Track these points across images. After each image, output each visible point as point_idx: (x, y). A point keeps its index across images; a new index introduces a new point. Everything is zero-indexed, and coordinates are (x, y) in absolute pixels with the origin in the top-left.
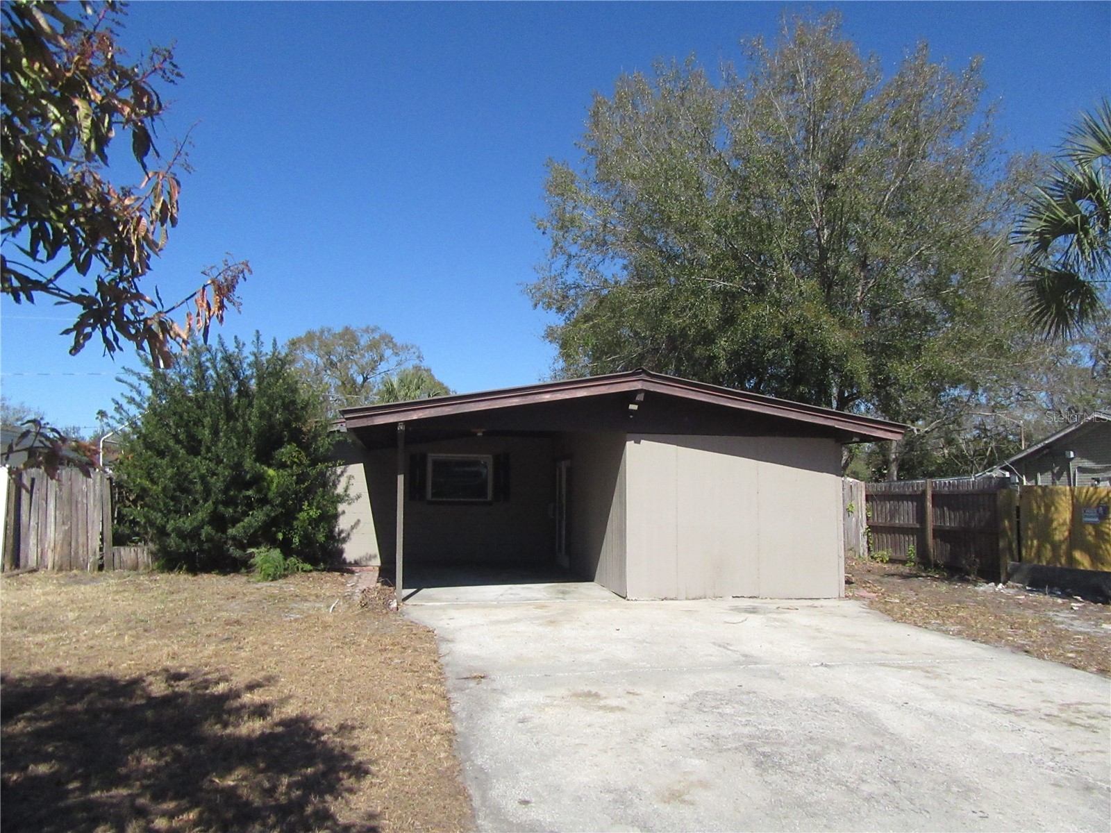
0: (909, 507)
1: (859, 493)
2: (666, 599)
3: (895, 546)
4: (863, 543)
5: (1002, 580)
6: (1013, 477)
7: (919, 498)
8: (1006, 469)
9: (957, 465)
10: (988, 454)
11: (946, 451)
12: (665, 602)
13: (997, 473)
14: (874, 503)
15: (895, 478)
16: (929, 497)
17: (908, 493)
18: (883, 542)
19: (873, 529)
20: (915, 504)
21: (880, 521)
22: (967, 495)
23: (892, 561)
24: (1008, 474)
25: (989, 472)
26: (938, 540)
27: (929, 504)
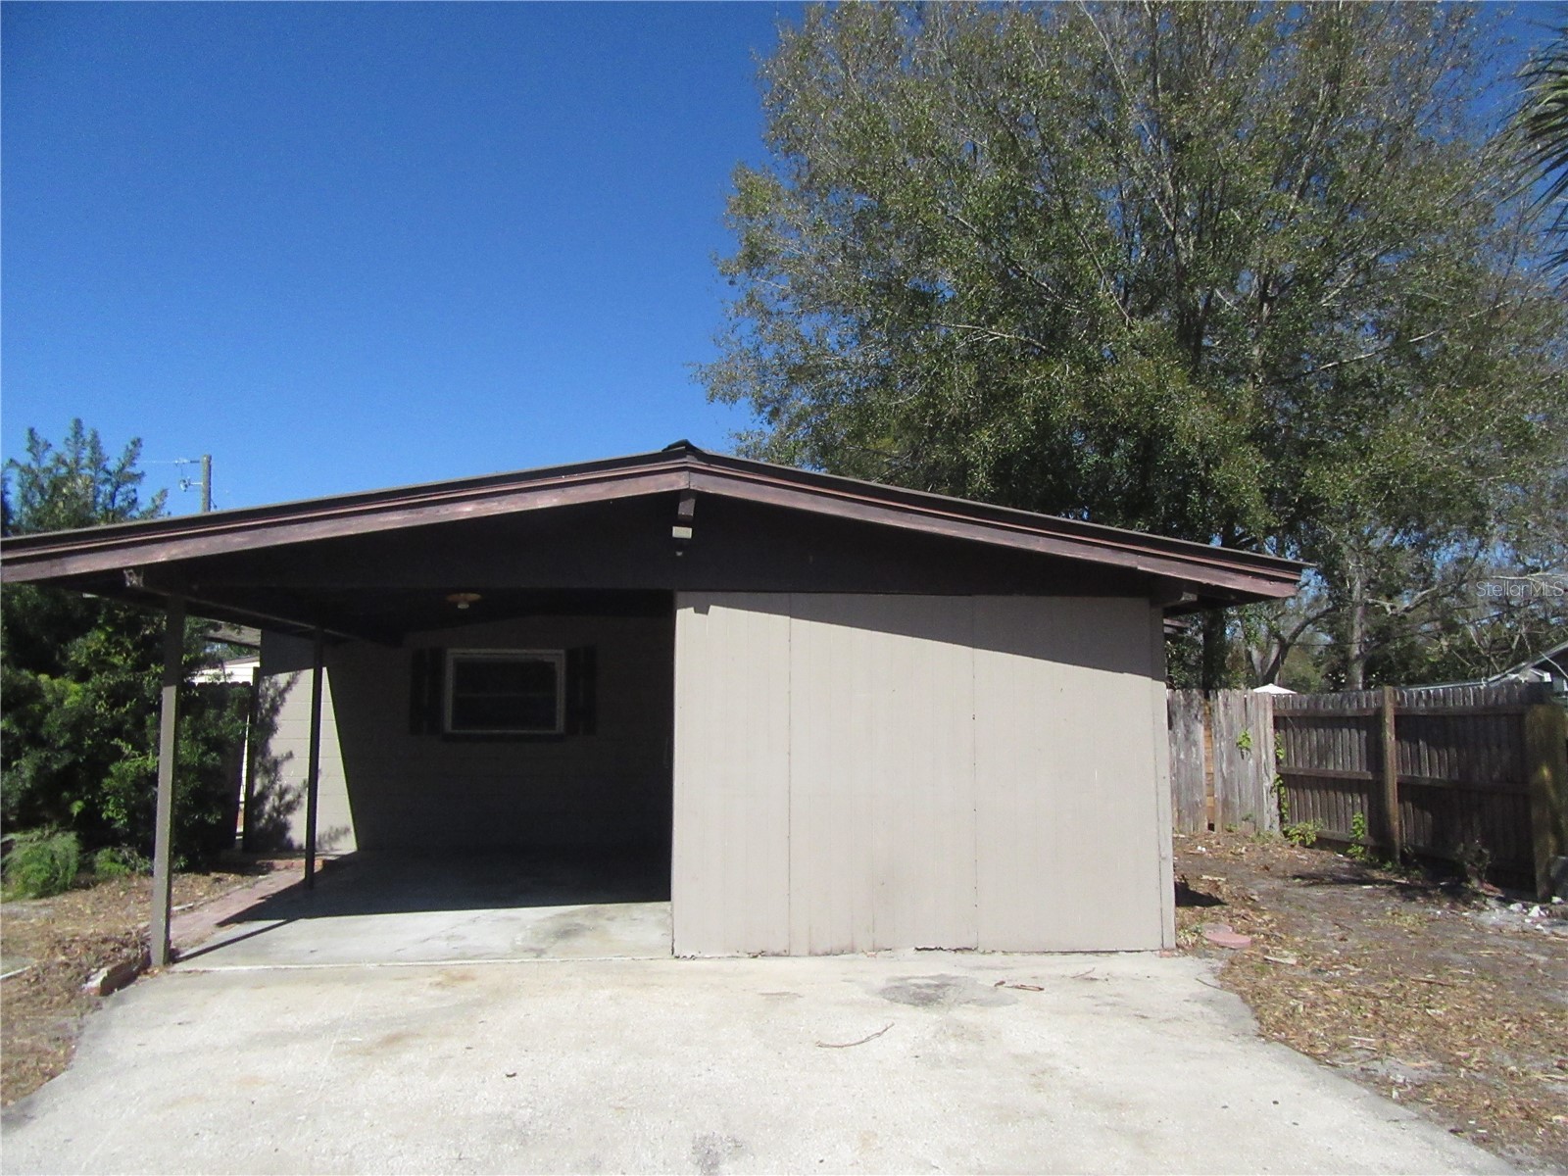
0: (1351, 741)
1: (1261, 713)
2: (763, 954)
3: (1330, 814)
4: (1271, 805)
5: (1539, 894)
6: (1557, 682)
7: (1371, 724)
8: (1544, 667)
9: (1463, 665)
10: (1514, 647)
11: (1444, 643)
12: (760, 962)
13: (1528, 675)
14: (1289, 731)
15: (1360, 686)
16: (1389, 719)
17: (1349, 713)
18: (1306, 805)
19: (1289, 780)
20: (1364, 734)
21: (1300, 767)
22: (1462, 716)
23: (1322, 843)
24: (1547, 677)
25: (1513, 672)
26: (1409, 805)
27: (1390, 735)
